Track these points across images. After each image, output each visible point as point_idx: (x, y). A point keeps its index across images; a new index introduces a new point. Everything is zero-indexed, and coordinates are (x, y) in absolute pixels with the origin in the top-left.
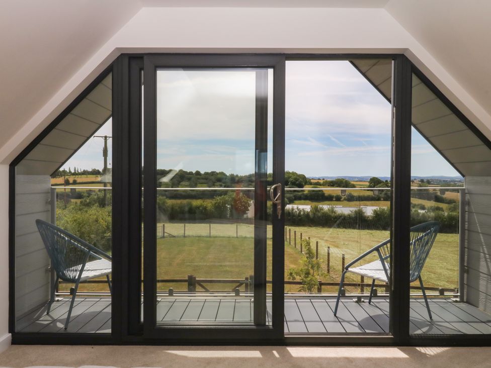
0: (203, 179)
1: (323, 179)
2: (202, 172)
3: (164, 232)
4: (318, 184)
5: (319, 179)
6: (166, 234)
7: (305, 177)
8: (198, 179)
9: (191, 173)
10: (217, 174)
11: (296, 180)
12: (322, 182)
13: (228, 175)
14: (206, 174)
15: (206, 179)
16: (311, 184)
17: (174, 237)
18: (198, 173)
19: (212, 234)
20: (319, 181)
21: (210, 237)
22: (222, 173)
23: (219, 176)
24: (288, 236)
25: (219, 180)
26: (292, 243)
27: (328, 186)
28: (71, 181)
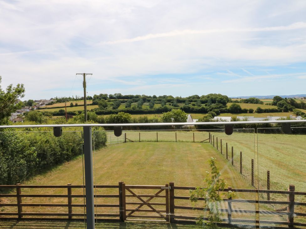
0: (158, 100)
1: (241, 98)
2: (158, 96)
3: (126, 138)
4: (237, 102)
5: (237, 98)
6: (127, 140)
7: (227, 97)
8: (155, 100)
9: (150, 97)
10: (168, 97)
11: (222, 99)
12: (239, 100)
13: (174, 97)
14: (160, 97)
15: (160, 100)
16: (232, 102)
17: (133, 142)
18: (155, 97)
19: (159, 139)
20: (238, 100)
21: (157, 141)
22: (171, 96)
23: (169, 98)
24: (212, 141)
25: (169, 101)
26: (215, 145)
27: (244, 103)
28: (74, 105)
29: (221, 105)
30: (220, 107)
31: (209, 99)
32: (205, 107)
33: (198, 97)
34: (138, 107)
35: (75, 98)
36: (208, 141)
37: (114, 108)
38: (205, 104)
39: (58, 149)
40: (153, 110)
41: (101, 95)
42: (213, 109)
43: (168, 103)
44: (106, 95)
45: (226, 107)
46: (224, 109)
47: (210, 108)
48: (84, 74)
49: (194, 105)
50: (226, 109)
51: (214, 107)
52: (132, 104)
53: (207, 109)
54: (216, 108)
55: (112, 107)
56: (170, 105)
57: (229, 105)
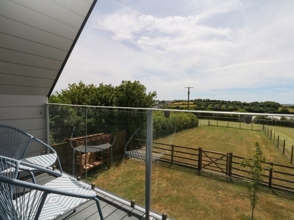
0: (231, 104)
1: (289, 105)
2: (231, 101)
3: (209, 124)
4: (286, 107)
5: (287, 105)
6: (210, 125)
7: (279, 104)
8: (229, 104)
9: (226, 102)
10: (237, 102)
11: (275, 105)
12: (288, 106)
13: (242, 102)
14: (233, 102)
15: (232, 104)
16: (282, 107)
17: (213, 126)
18: (229, 102)
19: (229, 126)
20: (287, 106)
21: (228, 127)
22: (240, 102)
23: (238, 103)
24: (265, 130)
25: (238, 104)
26: (267, 134)
27: (292, 108)
28: (184, 104)
29: (274, 109)
30: (273, 110)
31: (266, 104)
32: (262, 109)
33: (257, 103)
34: (219, 107)
35: (185, 100)
36: (262, 130)
37: (205, 107)
38: (262, 108)
39: (172, 126)
40: (227, 109)
41: (199, 99)
42: (268, 111)
43: (237, 106)
44: (201, 100)
45: (278, 110)
46: (276, 111)
47: (266, 110)
48: (189, 88)
49: (255, 108)
50: (278, 111)
51: (269, 109)
52: (215, 105)
53: (264, 111)
54: (270, 110)
55: (204, 106)
56: (239, 106)
57: (280, 109)
